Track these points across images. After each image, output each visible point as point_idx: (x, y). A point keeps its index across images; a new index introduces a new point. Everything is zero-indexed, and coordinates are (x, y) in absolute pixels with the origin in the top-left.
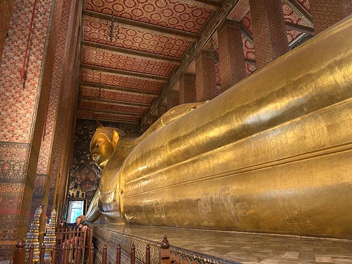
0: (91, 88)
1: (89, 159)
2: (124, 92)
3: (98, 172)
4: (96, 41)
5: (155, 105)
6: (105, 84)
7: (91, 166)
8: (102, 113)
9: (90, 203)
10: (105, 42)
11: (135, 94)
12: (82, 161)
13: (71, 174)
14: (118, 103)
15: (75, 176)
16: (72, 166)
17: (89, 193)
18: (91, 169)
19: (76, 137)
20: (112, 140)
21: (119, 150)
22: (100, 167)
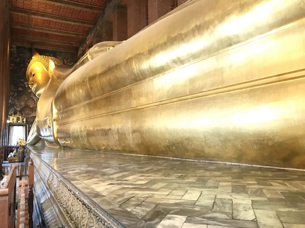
0: (23, 14)
1: (27, 86)
2: (58, 21)
3: (37, 99)
5: (91, 35)
6: (37, 11)
8: (37, 41)
9: (31, 128)
11: (69, 22)
12: (20, 89)
13: (10, 101)
14: (53, 31)
15: (14, 103)
16: (10, 93)
17: (29, 119)
18: (30, 96)
19: (12, 65)
20: (48, 69)
21: (55, 80)
22: (37, 95)
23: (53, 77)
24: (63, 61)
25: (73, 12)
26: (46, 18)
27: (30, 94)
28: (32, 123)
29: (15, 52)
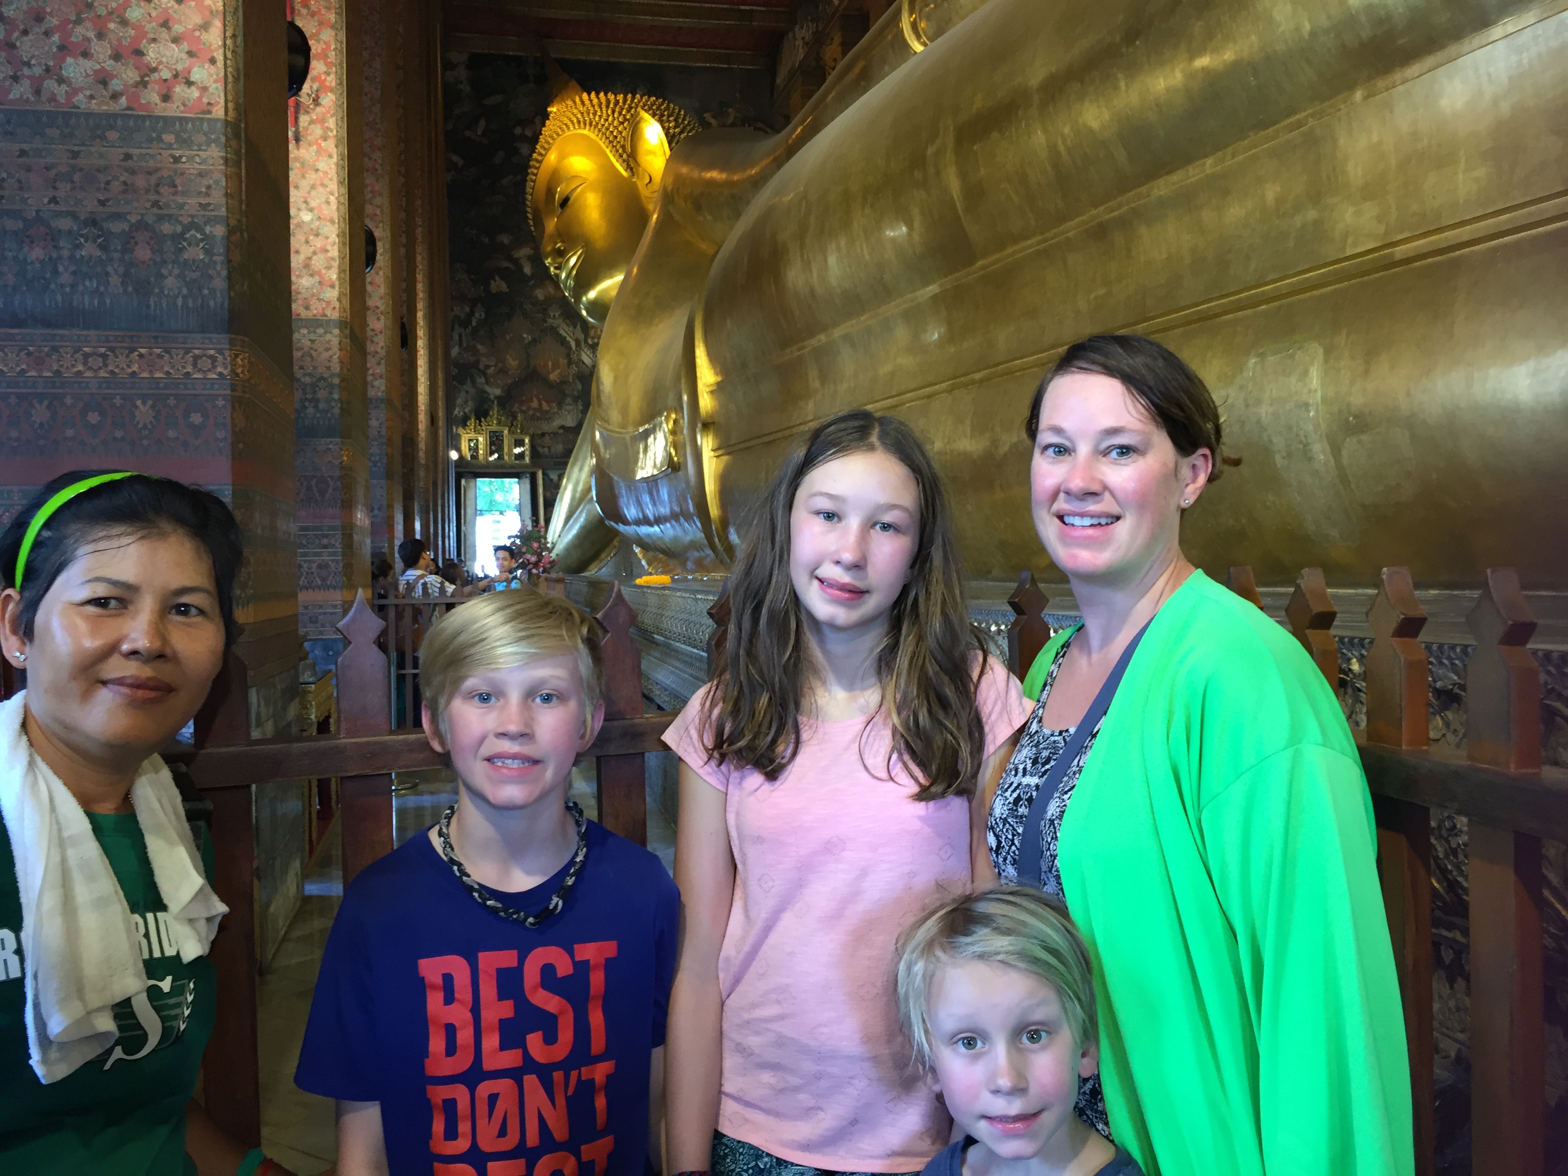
1: (527, 270)
3: (581, 337)
7: (544, 307)
12: (498, 285)
13: (455, 351)
15: (472, 359)
16: (452, 310)
17: (547, 439)
18: (545, 322)
19: (455, 158)
20: (632, 162)
22: (588, 311)
27: (545, 311)
29: (466, 88)
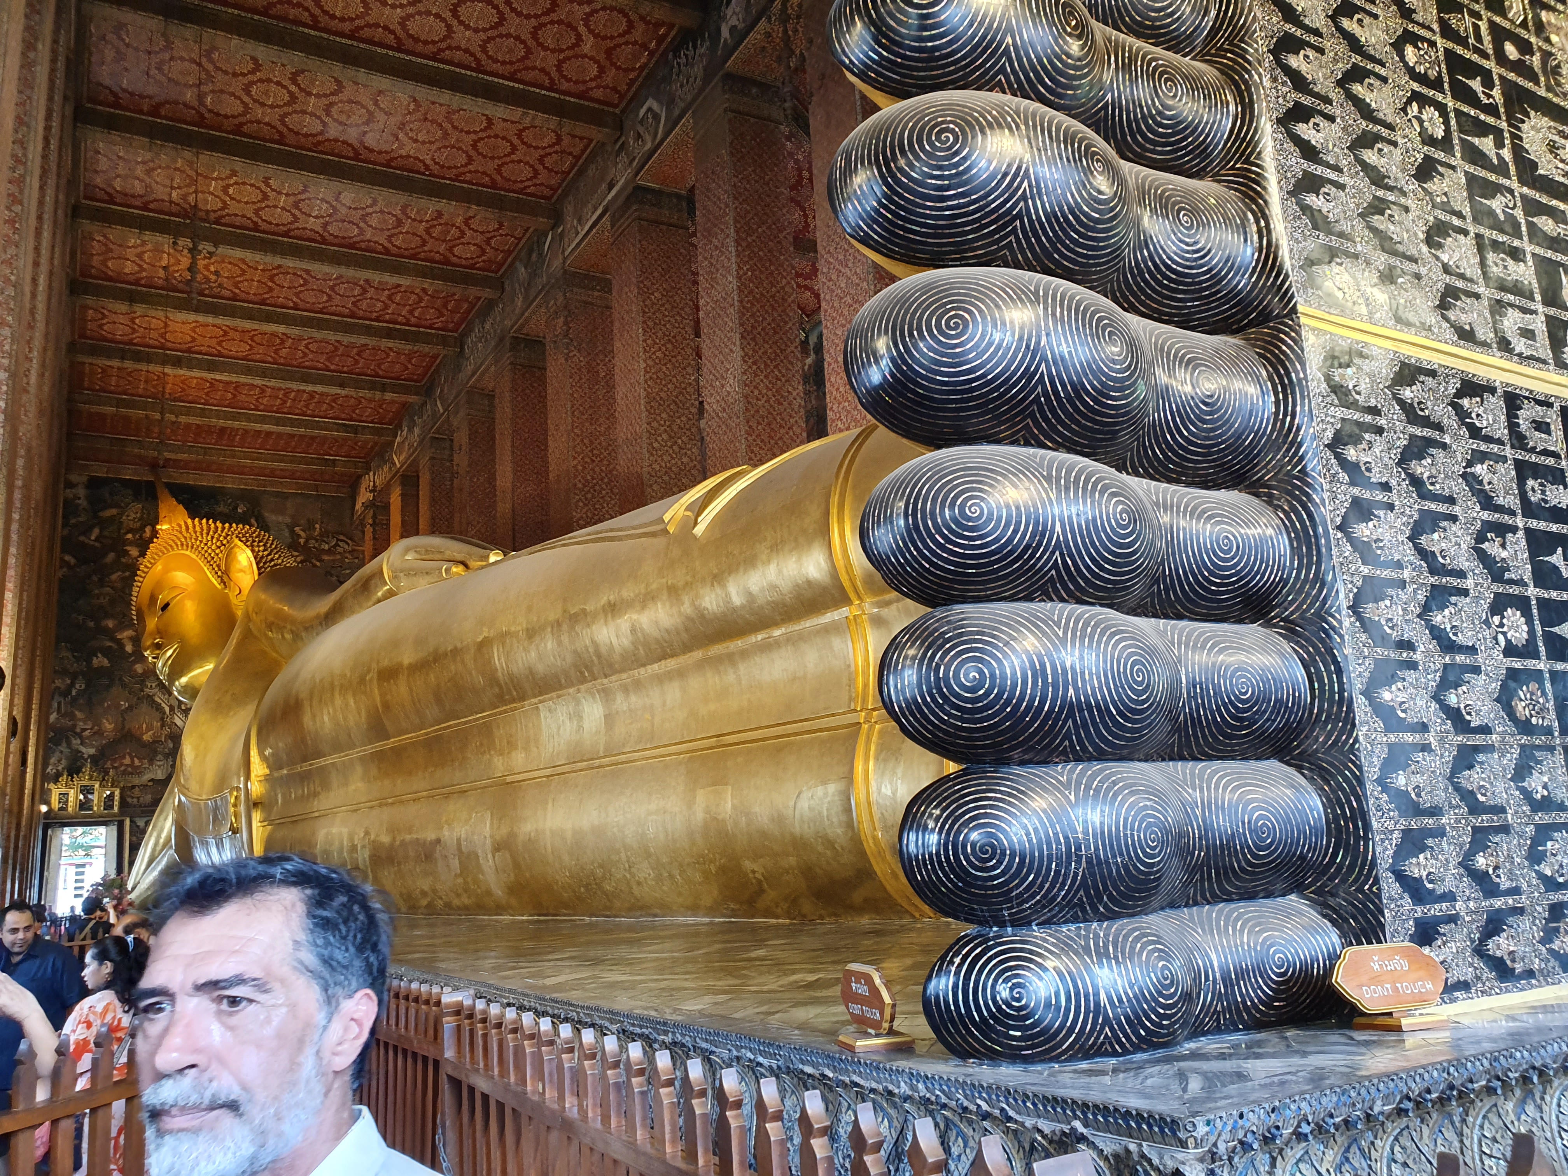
0: (128, 364)
1: (128, 649)
2: (273, 383)
4: (138, 203)
5: (410, 430)
6: (189, 351)
7: (142, 679)
10: (174, 209)
11: (319, 388)
12: (100, 661)
13: (53, 718)
14: (249, 418)
16: (53, 682)
17: (136, 791)
18: (141, 690)
19: (67, 558)
20: (225, 579)
21: (255, 632)
22: (179, 692)
23: (247, 617)
24: (292, 532)
25: (336, 349)
26: (225, 377)
27: (143, 682)
28: (149, 810)
29: (83, 502)
